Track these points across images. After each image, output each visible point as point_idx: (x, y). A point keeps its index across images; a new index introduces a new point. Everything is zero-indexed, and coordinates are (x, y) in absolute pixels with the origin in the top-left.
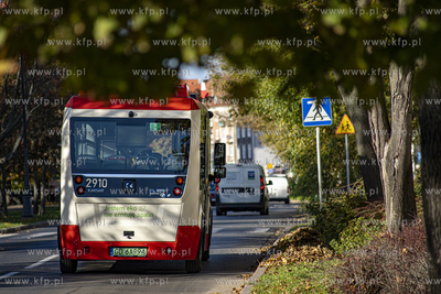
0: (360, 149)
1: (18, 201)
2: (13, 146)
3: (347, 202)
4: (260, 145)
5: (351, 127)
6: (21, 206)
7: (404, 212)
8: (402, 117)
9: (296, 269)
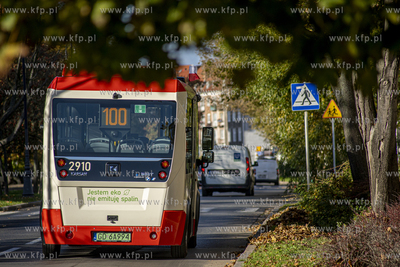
0: (346, 133)
1: (18, 181)
2: (14, 128)
3: (334, 183)
4: (249, 128)
5: (338, 111)
6: (22, 186)
7: (389, 194)
8: (387, 102)
9: (285, 246)
